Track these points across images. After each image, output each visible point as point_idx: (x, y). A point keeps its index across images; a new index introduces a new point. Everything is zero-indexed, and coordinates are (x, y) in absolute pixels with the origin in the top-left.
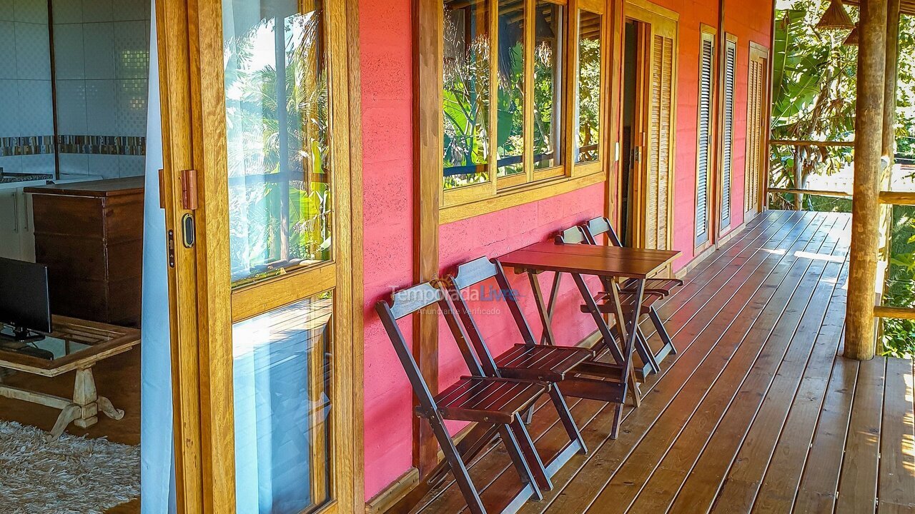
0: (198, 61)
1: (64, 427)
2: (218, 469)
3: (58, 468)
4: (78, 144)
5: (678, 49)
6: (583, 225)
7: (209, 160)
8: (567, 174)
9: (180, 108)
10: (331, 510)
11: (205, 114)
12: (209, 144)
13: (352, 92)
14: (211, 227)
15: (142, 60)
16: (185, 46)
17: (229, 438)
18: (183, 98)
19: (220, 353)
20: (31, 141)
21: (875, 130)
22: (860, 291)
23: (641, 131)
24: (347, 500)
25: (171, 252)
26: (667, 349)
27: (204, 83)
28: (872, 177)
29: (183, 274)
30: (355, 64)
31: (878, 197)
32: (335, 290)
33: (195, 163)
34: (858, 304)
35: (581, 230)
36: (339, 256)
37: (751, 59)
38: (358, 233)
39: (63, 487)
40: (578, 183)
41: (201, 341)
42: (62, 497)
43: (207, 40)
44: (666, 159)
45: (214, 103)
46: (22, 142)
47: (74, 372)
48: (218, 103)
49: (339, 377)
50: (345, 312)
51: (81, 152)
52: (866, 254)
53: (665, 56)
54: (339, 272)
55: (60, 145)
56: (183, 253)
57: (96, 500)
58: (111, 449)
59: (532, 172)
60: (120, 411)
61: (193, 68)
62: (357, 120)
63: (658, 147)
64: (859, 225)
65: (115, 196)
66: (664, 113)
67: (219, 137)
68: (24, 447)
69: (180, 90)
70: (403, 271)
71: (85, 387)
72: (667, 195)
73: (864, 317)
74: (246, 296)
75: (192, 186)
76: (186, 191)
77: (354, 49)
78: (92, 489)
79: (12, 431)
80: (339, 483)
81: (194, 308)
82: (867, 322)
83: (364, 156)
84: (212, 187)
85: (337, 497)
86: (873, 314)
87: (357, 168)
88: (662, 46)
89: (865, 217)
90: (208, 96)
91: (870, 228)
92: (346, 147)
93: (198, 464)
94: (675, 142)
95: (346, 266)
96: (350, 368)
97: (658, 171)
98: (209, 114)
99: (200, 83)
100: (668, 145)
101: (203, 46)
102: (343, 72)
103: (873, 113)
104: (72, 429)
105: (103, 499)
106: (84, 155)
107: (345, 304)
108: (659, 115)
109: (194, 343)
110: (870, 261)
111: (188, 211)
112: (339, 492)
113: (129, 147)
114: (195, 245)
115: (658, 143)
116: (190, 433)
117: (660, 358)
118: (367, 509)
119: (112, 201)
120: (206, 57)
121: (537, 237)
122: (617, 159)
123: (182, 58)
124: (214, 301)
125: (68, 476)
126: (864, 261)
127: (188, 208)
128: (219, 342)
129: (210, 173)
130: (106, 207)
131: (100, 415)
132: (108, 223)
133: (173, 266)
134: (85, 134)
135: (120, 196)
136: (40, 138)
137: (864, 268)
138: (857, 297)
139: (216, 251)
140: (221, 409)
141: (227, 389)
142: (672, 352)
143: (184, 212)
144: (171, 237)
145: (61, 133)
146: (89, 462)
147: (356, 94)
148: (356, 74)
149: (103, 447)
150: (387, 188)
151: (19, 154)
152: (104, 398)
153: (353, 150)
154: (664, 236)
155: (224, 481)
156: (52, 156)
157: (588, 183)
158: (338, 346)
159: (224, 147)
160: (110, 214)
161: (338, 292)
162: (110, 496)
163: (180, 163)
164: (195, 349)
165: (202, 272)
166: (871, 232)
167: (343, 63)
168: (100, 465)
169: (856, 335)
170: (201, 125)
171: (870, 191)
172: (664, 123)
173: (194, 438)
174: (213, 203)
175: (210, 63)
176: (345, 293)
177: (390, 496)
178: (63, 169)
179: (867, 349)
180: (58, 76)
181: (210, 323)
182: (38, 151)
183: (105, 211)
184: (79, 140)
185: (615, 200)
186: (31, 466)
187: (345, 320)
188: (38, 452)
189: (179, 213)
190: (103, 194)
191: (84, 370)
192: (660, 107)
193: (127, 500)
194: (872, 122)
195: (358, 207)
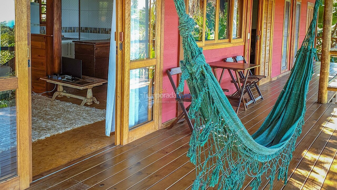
0: (125, 6)
1: (84, 104)
2: (125, 104)
3: (83, 113)
4: (86, 30)
5: (275, 4)
6: (234, 58)
7: (126, 30)
8: (230, 41)
9: (120, 17)
10: (153, 122)
11: (126, 19)
12: (126, 26)
13: (162, 15)
14: (126, 46)
15: (106, 5)
16: (122, 3)
17: (128, 97)
18: (121, 15)
19: (127, 77)
20: (72, 28)
21: (329, 31)
22: (323, 82)
23: (259, 30)
24: (157, 121)
25: (117, 51)
26: (260, 97)
27: (126, 12)
28: (327, 46)
29: (119, 56)
30: (163, 7)
31: (329, 52)
32: (155, 66)
33: (123, 31)
34: (322, 86)
35: (233, 59)
36: (157, 57)
37: (308, 8)
38: (162, 52)
39: (85, 117)
40: (234, 45)
41: (123, 73)
42: (84, 118)
43: (127, 2)
44: (269, 40)
45: (128, 16)
46: (70, 29)
47: (87, 89)
48: (129, 17)
49: (156, 88)
50: (158, 72)
51: (87, 32)
52: (325, 70)
53: (269, 6)
54: (157, 61)
55: (80, 30)
56: (119, 52)
57: (93, 120)
58: (96, 110)
59: (217, 40)
60: (98, 102)
61: (124, 8)
62: (163, 22)
63: (266, 36)
64: (323, 61)
65: (98, 44)
66: (269, 25)
67: (129, 25)
68: (74, 108)
69: (120, 13)
70: (175, 63)
71: (90, 94)
72: (270, 52)
73: (324, 90)
74: (133, 64)
75: (122, 36)
76: (121, 37)
77: (163, 4)
78: (92, 117)
79: (70, 105)
80: (155, 116)
81: (121, 65)
82: (325, 92)
83: (164, 32)
84: (127, 36)
85: (154, 119)
86: (327, 89)
87: (163, 34)
88: (268, 3)
89: (325, 58)
90: (127, 15)
91: (326, 62)
92: (160, 29)
93: (121, 103)
94: (273, 34)
95: (159, 60)
96: (159, 86)
97: (266, 43)
98: (127, 19)
99: (125, 12)
100: (271, 35)
101: (126, 3)
102: (160, 10)
103: (328, 26)
104: (86, 105)
105: (95, 120)
106: (88, 33)
107: (158, 70)
108: (267, 25)
109: (121, 73)
110: (326, 72)
111: (121, 42)
112: (155, 119)
113: (101, 31)
114: (122, 50)
115: (266, 34)
116: (119, 94)
117: (257, 99)
118: (162, 125)
119: (97, 46)
120: (127, 6)
121: (218, 60)
122: (249, 38)
123: (121, 6)
124: (126, 64)
125: (86, 115)
126: (324, 72)
127: (121, 41)
128: (127, 74)
129: (126, 33)
130: (95, 47)
131: (93, 102)
132: (96, 52)
133: (117, 55)
134: (88, 27)
135: (99, 44)
136: (75, 27)
137: (324, 74)
138: (322, 84)
139: (127, 52)
140: (127, 90)
141: (128, 85)
142: (262, 98)
143: (120, 42)
144: (117, 48)
145: (81, 26)
146: (91, 112)
147: (163, 16)
148: (163, 10)
149: (94, 109)
150: (171, 41)
151: (69, 32)
152: (94, 97)
153: (162, 30)
154: (268, 65)
155: (127, 108)
156: (78, 33)
157: (237, 45)
158: (156, 80)
159: (130, 27)
160: (96, 49)
161: (156, 66)
162: (96, 119)
163: (120, 30)
164: (121, 75)
165: (124, 57)
166: (327, 63)
167: (160, 7)
168: (94, 113)
169: (321, 96)
170: (125, 22)
171: (326, 50)
172: (269, 28)
173: (120, 96)
174: (127, 40)
175: (127, 7)
176: (158, 67)
177: (169, 123)
178: (81, 37)
179: (325, 100)
180: (81, 9)
181: (125, 69)
182: (74, 31)
183: (95, 48)
184: (86, 28)
185: (248, 51)
186: (76, 112)
187: (158, 74)
188: (77, 109)
189: (119, 42)
190: (95, 43)
191: (90, 89)
192: (267, 23)
193: (101, 120)
194: (328, 28)
195: (163, 45)
